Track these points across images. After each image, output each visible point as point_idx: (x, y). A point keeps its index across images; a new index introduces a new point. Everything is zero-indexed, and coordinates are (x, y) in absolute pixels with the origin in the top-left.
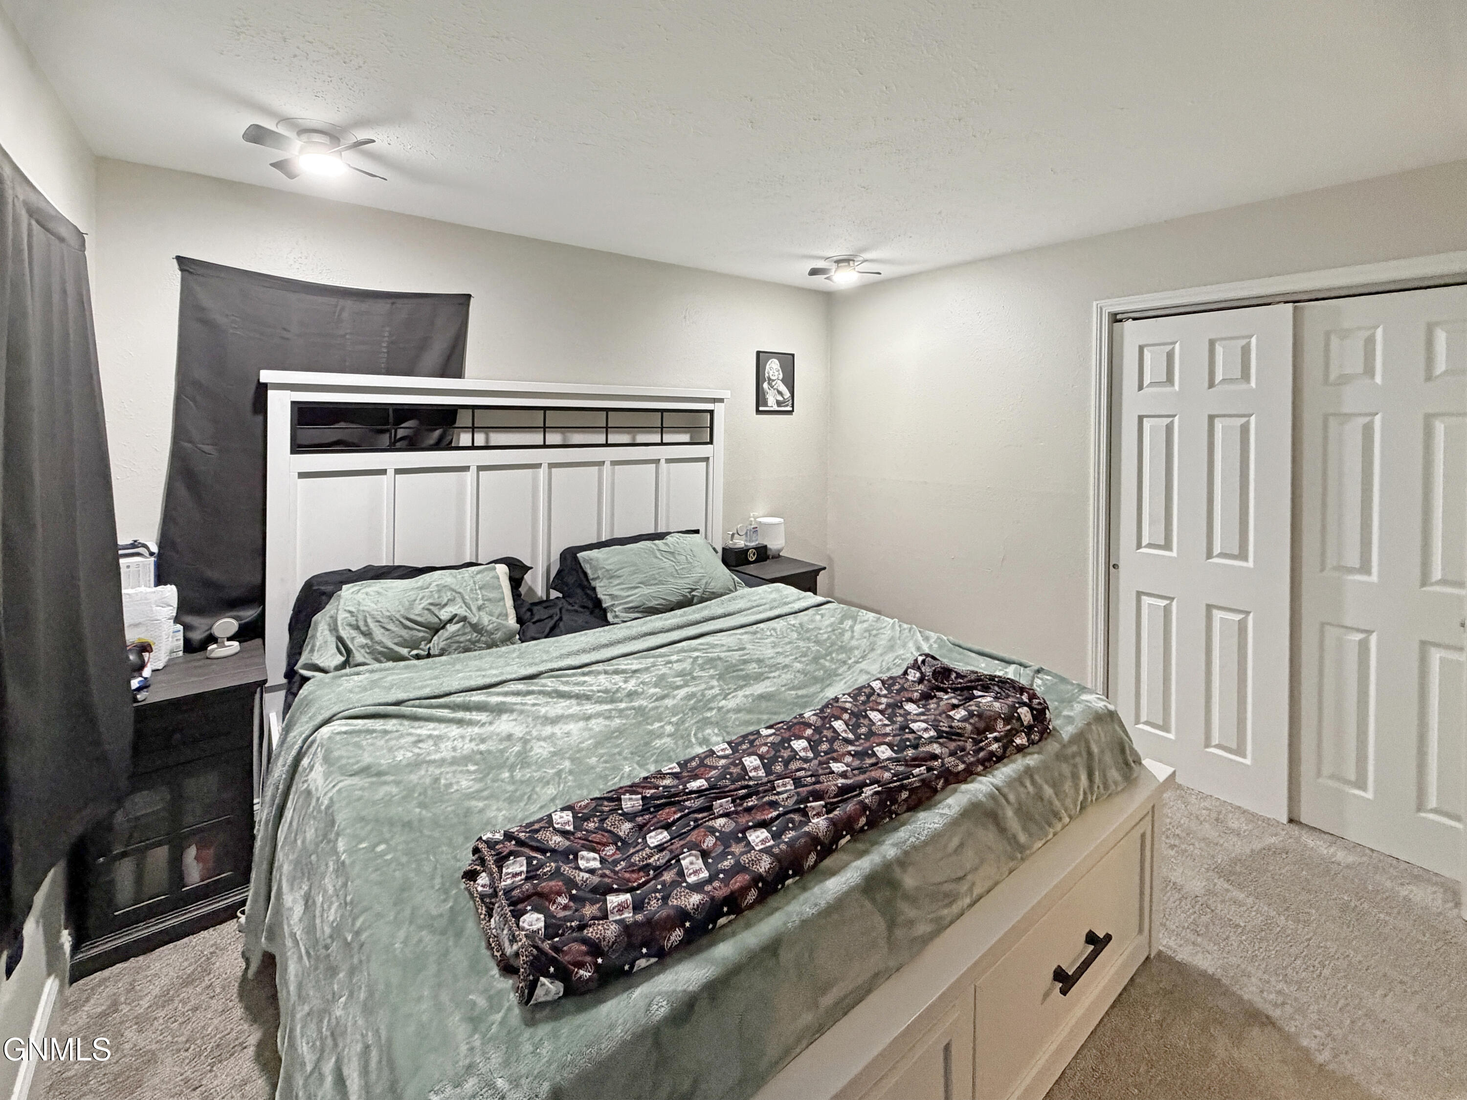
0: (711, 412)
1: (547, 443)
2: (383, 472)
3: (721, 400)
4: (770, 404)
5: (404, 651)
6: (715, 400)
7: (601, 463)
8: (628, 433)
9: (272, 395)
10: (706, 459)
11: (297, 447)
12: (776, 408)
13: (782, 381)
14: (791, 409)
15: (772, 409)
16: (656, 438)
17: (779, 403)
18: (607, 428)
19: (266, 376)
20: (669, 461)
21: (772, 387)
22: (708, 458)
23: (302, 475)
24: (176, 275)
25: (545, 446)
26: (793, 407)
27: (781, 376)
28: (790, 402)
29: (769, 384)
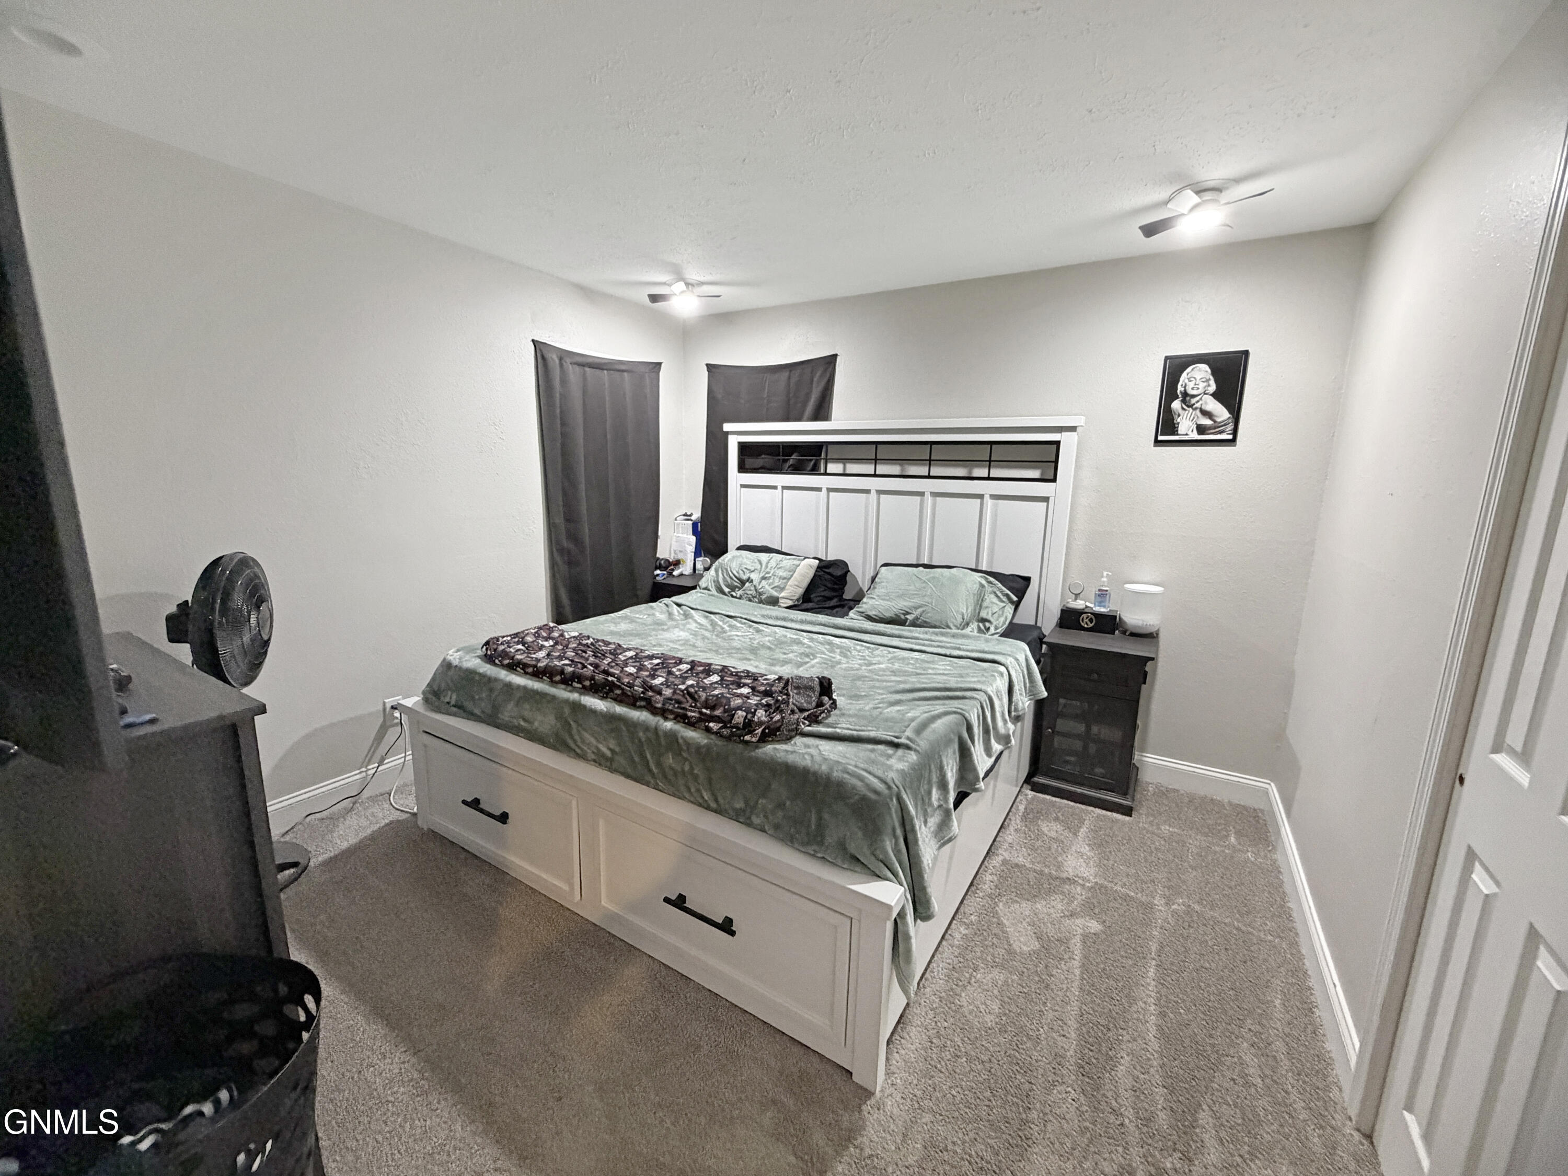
0: (1058, 443)
1: (877, 473)
2: (775, 487)
3: (1073, 429)
4: (1182, 429)
5: (726, 590)
6: (1060, 429)
7: (922, 494)
8: (965, 466)
9: (731, 437)
10: (1046, 499)
11: (742, 468)
12: (1195, 436)
13: (1215, 395)
14: (1230, 437)
15: (1186, 438)
16: (983, 472)
17: (1201, 429)
18: (930, 460)
19: (727, 427)
20: (995, 497)
21: (1191, 406)
22: (1048, 498)
23: (743, 486)
24: (705, 373)
25: (875, 475)
26: (1235, 432)
27: (1213, 388)
28: (1230, 427)
29: (1184, 401)
